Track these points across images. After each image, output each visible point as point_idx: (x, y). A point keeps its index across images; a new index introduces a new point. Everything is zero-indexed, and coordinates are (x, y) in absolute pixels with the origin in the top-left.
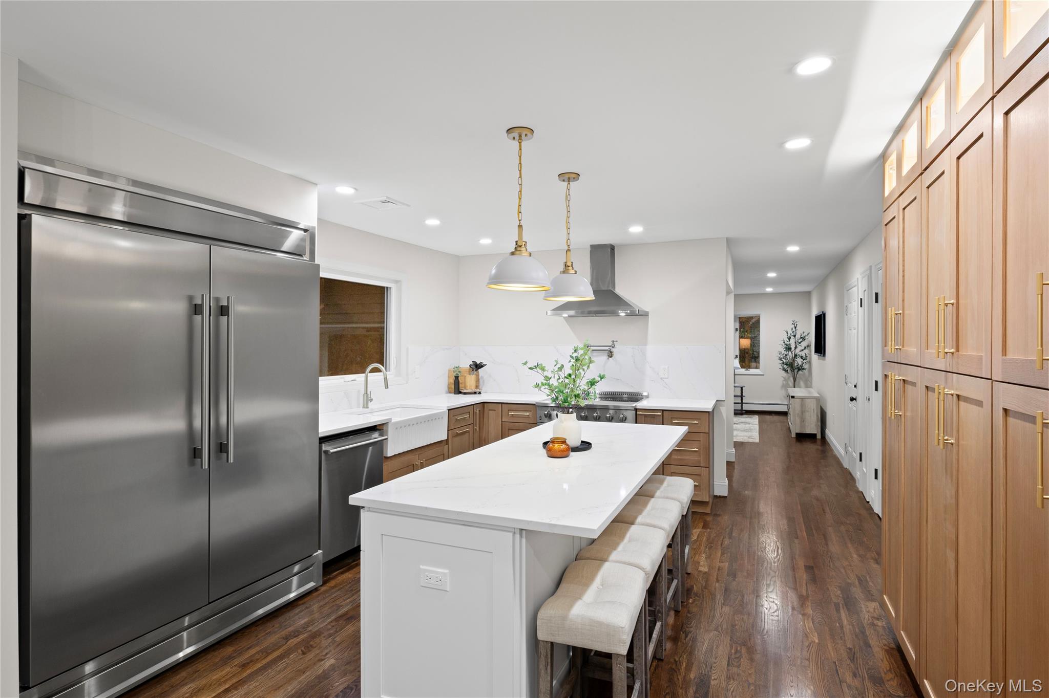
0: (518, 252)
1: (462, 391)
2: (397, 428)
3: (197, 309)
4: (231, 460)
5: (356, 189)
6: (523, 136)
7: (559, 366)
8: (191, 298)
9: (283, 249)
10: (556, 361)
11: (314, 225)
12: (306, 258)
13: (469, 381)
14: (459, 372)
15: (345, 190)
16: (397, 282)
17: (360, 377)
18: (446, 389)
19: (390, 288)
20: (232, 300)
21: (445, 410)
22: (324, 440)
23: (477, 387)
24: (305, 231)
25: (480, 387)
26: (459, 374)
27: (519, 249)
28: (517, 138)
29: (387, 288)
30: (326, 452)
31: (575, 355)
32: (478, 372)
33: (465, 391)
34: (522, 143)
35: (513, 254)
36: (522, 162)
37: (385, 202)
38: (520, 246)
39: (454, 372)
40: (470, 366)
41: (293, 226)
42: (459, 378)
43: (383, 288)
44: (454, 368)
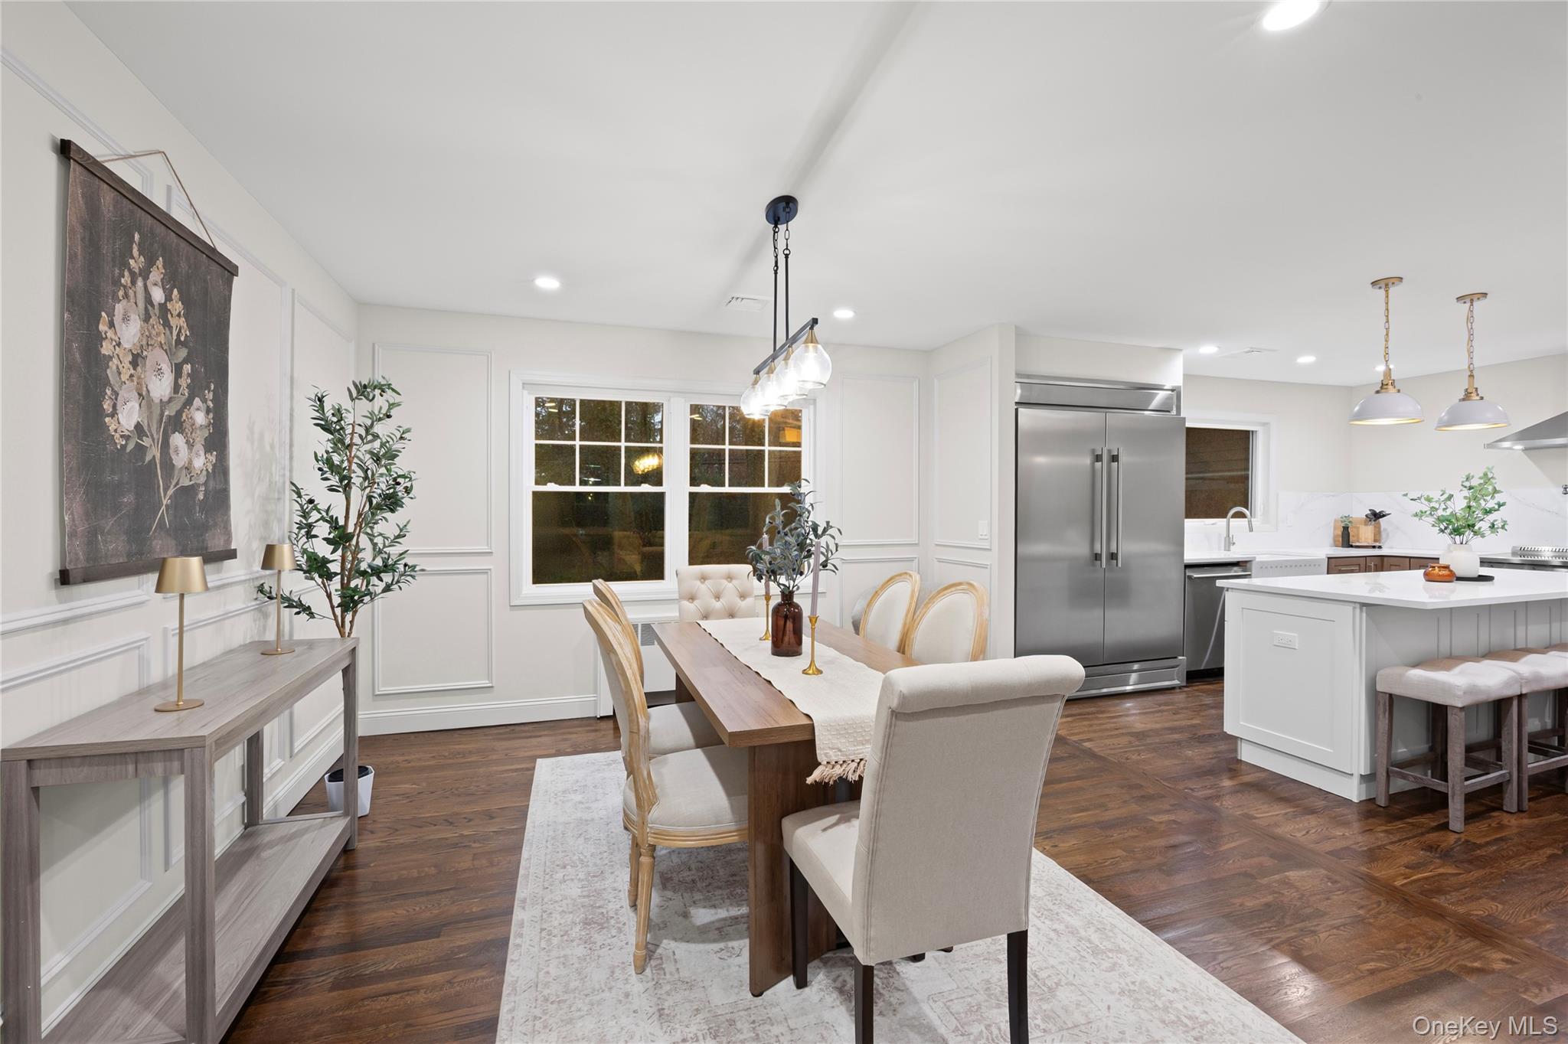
0: (1383, 391)
1: (1354, 544)
2: (1262, 568)
3: (1098, 458)
4: (1120, 565)
5: (1218, 347)
6: (1390, 284)
7: (1446, 496)
8: (1093, 451)
9: (1150, 408)
10: (1442, 490)
11: (1179, 385)
12: (1174, 412)
13: (1366, 534)
14: (1350, 522)
15: (1208, 349)
16: (1264, 424)
17: (1221, 522)
18: (1332, 541)
19: (1256, 431)
20: (1121, 451)
21: (1324, 557)
22: (1188, 566)
23: (1375, 541)
24: (1173, 390)
25: (1383, 541)
26: (1350, 525)
27: (1385, 387)
28: (1384, 286)
29: (1253, 431)
30: (1190, 577)
31: (1467, 484)
32: (1379, 523)
33: (1358, 544)
34: (1390, 291)
35: (1378, 392)
36: (1389, 309)
37: (1249, 352)
38: (1387, 385)
39: (1342, 522)
40: (1366, 516)
41: (1159, 388)
42: (1349, 529)
43: (1247, 432)
44: (1342, 518)
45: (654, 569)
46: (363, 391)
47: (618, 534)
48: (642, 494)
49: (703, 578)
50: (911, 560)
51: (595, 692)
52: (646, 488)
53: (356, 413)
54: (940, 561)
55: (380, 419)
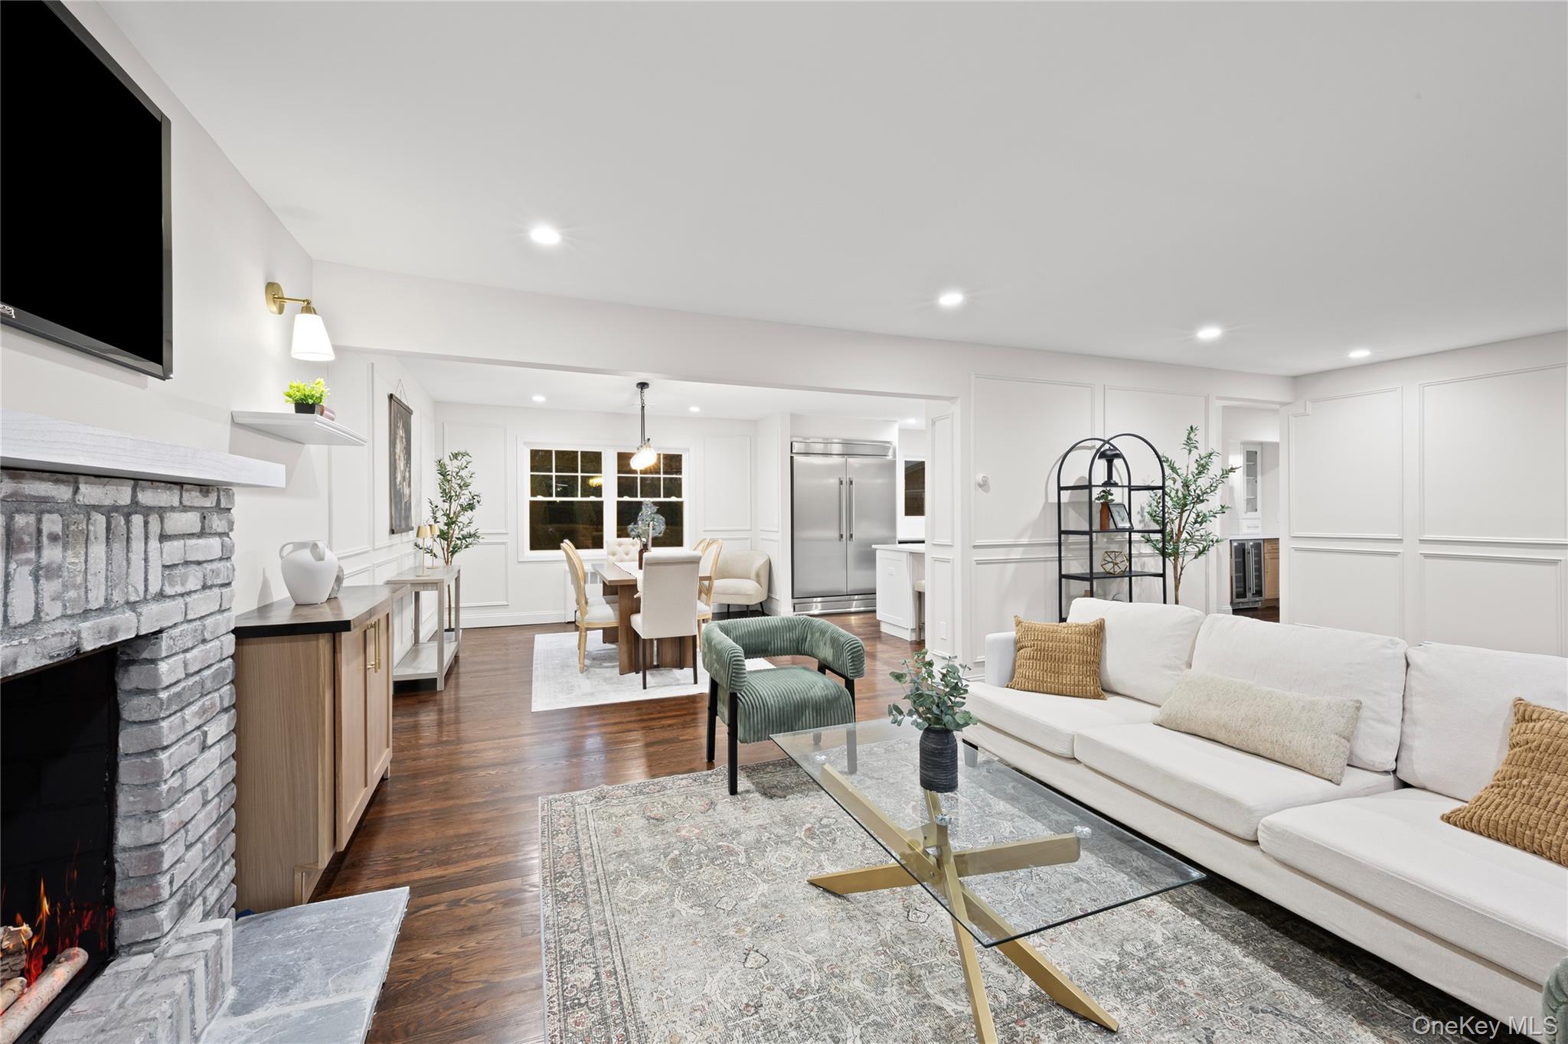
3: (841, 483)
8: (839, 479)
20: (854, 479)
45: (598, 543)
46: (455, 456)
47: (580, 527)
48: (591, 502)
49: (620, 545)
50: (747, 539)
51: (565, 609)
52: (592, 499)
53: (452, 466)
54: (762, 539)
55: (463, 469)
